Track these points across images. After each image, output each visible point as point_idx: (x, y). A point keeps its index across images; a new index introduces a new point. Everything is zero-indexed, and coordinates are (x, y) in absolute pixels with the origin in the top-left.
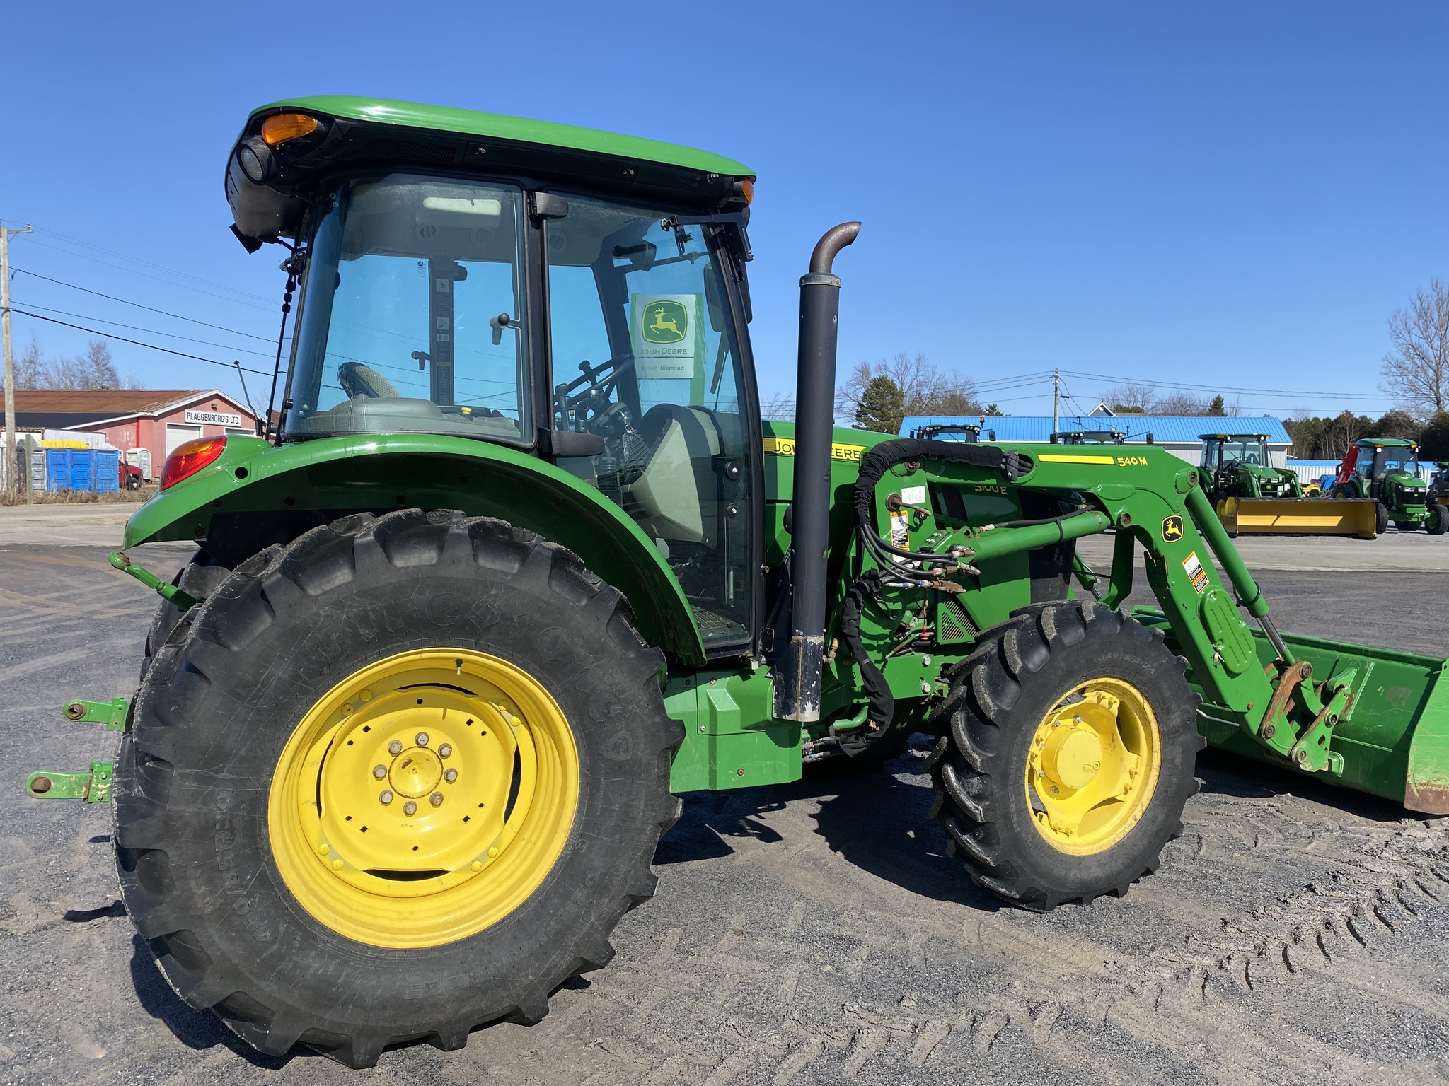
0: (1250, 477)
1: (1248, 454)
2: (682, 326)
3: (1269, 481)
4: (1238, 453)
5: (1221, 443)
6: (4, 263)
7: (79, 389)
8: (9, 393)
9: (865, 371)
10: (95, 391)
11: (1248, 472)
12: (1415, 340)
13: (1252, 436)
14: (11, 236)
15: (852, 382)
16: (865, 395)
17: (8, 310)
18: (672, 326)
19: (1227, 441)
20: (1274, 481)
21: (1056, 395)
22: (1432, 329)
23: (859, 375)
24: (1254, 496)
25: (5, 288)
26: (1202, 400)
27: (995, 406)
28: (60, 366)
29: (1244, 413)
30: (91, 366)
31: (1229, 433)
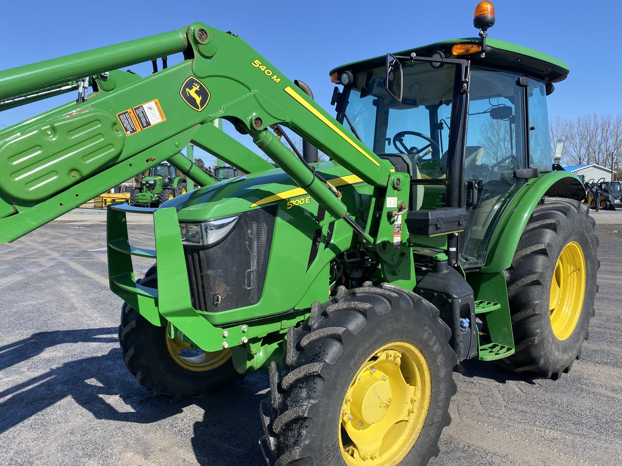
12: (489, 135)
22: (495, 131)
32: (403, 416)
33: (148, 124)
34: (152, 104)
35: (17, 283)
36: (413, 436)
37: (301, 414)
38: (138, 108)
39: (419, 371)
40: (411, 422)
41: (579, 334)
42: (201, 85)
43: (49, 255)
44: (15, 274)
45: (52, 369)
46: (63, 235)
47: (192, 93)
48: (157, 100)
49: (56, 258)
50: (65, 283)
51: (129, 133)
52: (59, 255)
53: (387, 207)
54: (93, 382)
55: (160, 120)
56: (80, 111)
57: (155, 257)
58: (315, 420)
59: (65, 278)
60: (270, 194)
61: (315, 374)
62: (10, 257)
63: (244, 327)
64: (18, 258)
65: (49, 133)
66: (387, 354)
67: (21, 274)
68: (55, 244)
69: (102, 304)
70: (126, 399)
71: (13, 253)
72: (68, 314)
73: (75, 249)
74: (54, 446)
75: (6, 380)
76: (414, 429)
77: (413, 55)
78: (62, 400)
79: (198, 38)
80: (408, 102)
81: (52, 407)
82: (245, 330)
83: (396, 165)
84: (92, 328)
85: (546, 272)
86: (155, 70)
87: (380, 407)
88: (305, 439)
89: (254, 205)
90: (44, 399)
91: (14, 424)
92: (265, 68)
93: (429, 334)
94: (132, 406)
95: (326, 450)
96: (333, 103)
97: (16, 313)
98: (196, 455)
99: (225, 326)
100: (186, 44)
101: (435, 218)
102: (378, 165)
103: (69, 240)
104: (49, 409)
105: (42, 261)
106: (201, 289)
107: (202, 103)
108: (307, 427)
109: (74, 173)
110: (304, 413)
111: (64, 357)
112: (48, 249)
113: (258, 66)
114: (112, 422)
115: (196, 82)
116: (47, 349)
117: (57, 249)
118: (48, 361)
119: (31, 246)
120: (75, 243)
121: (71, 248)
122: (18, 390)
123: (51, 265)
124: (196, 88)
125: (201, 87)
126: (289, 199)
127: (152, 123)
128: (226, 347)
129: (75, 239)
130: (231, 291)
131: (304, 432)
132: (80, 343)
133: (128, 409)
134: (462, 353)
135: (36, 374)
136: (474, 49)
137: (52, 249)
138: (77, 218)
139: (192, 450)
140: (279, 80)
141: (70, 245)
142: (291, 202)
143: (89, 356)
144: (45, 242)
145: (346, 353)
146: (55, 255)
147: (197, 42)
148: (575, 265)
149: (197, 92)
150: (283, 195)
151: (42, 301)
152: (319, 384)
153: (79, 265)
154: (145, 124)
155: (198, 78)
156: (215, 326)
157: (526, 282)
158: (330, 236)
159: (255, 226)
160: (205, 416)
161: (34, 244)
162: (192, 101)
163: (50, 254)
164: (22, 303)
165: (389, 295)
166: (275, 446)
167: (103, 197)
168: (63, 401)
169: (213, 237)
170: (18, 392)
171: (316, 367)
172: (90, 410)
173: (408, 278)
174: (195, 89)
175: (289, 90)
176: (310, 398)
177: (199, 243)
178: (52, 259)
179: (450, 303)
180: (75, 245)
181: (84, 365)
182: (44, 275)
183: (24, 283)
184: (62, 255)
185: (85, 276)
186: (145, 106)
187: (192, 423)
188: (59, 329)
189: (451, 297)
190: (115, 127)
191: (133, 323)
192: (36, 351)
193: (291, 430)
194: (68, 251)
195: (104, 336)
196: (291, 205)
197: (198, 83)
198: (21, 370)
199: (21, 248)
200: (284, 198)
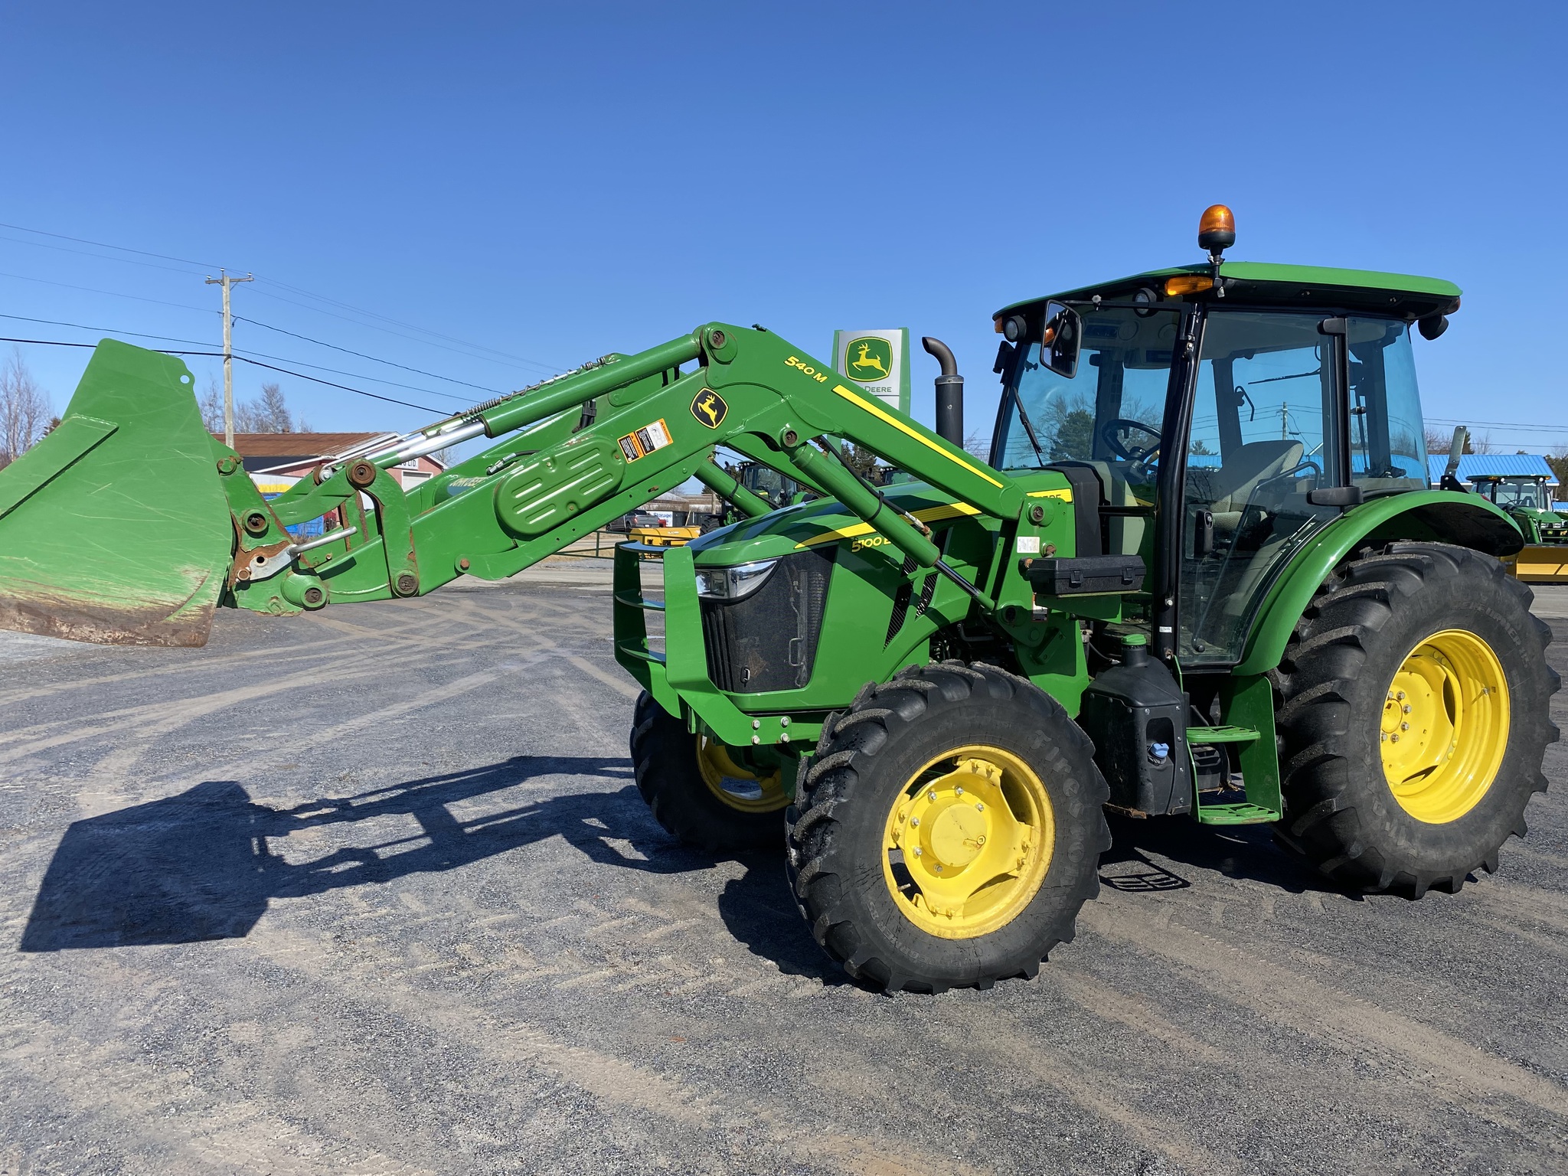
0: (1529, 522)
1: (1523, 496)
2: (886, 362)
3: (1551, 526)
4: (1512, 496)
5: (1494, 485)
6: (227, 312)
7: (254, 432)
8: (229, 438)
9: (1060, 406)
10: (277, 434)
11: (1526, 516)
13: (1529, 477)
14: (233, 284)
15: (1045, 417)
16: (1060, 432)
17: (229, 356)
18: (876, 363)
19: (1500, 483)
20: (1556, 526)
21: (1284, 431)
23: (1053, 409)
24: (1534, 542)
25: (227, 335)
26: (1445, 435)
27: (1201, 443)
28: (236, 410)
29: (1495, 449)
30: (265, 409)
31: (1503, 474)
32: (1009, 868)
33: (652, 448)
34: (657, 425)
35: (485, 686)
36: (1022, 899)
37: (824, 813)
38: (641, 431)
39: (1036, 802)
40: (1023, 879)
41: (1486, 819)
42: (716, 397)
43: (538, 644)
44: (481, 673)
45: (536, 802)
46: (564, 609)
47: (705, 407)
48: (662, 420)
49: (551, 649)
50: (562, 690)
51: (630, 459)
52: (554, 644)
53: (1018, 551)
54: (594, 822)
55: (666, 443)
56: (580, 439)
57: (664, 610)
58: (844, 825)
59: (563, 682)
60: (825, 530)
61: (846, 764)
62: (472, 645)
63: (785, 720)
64: (487, 647)
65: (550, 464)
66: (973, 764)
67: (491, 672)
68: (550, 625)
69: (621, 725)
70: (638, 845)
71: (477, 638)
72: (564, 736)
73: (584, 636)
74: (538, 881)
75: (476, 809)
76: (1025, 889)
77: (1096, 299)
78: (549, 839)
79: (712, 343)
80: (1161, 356)
81: (536, 843)
82: (786, 724)
83: (1075, 482)
84: (600, 756)
85: (1358, 679)
86: (666, 383)
87: (964, 843)
88: (830, 849)
89: (800, 545)
90: (524, 834)
91: (486, 856)
92: (804, 365)
93: (1044, 742)
94: (644, 854)
95: (860, 871)
96: (997, 370)
97: (485, 728)
98: (721, 911)
99: (757, 713)
100: (699, 350)
101: (1067, 569)
102: (1001, 486)
103: (575, 619)
104: (531, 846)
105: (526, 653)
106: (726, 663)
107: (718, 419)
108: (832, 832)
109: (571, 506)
110: (827, 812)
111: (554, 791)
112: (537, 633)
113: (794, 363)
114: (614, 867)
115: (711, 394)
116: (531, 778)
117: (553, 634)
118: (532, 792)
119: (507, 626)
120: (586, 626)
121: (577, 633)
122: (490, 821)
123: (540, 660)
124: (711, 401)
125: (717, 399)
126: (855, 537)
127: (657, 447)
128: (756, 742)
129: (586, 617)
130: (767, 667)
131: (829, 839)
132: (579, 775)
133: (640, 856)
134: (1152, 800)
135: (515, 807)
136: (1204, 284)
137: (543, 634)
138: (592, 578)
139: (717, 906)
140: (825, 378)
141: (576, 627)
142: (859, 542)
143: (591, 792)
144: (531, 621)
145: (892, 744)
146: (549, 644)
147: (711, 348)
148: (1484, 680)
149: (711, 406)
150: (847, 532)
151: (524, 715)
152: (852, 781)
153: (589, 664)
154: (648, 449)
155: (712, 389)
156: (745, 712)
157: (1314, 696)
158: (927, 594)
159: (804, 576)
160: (747, 875)
161: (514, 625)
162: (705, 417)
163: (539, 641)
164: (494, 716)
165: (969, 675)
166: (797, 860)
167: (644, 536)
168: (551, 839)
169: (742, 589)
170: (491, 824)
171: (847, 756)
172: (586, 852)
173: (1072, 672)
174: (709, 402)
175: (840, 390)
176: (837, 796)
177: (723, 595)
178: (543, 651)
179: (1129, 713)
180: (584, 628)
181: (583, 802)
182: (528, 676)
183: (497, 687)
184: (561, 646)
185: (597, 682)
186: (649, 428)
187: (725, 880)
188: (549, 755)
189: (1131, 704)
190: (615, 454)
191: (649, 721)
192: (515, 780)
193: (814, 836)
194: (572, 638)
195: (618, 769)
196: (859, 546)
197: (713, 395)
198: (495, 800)
199: (491, 630)
200: (847, 536)
